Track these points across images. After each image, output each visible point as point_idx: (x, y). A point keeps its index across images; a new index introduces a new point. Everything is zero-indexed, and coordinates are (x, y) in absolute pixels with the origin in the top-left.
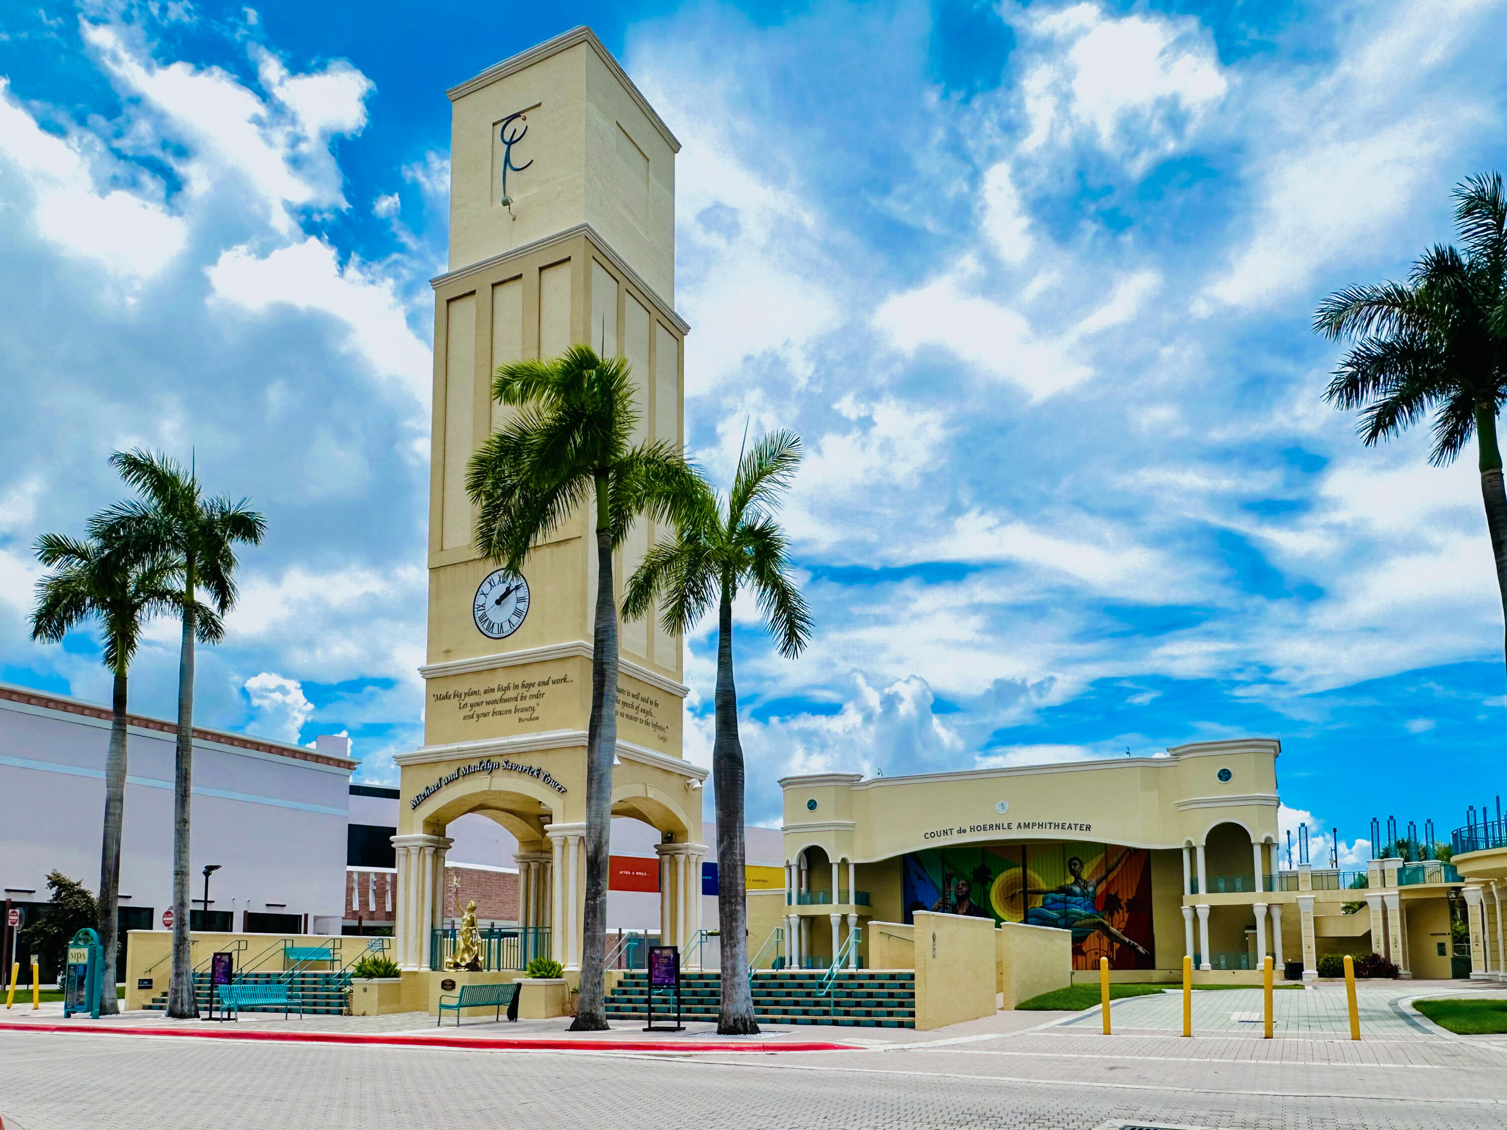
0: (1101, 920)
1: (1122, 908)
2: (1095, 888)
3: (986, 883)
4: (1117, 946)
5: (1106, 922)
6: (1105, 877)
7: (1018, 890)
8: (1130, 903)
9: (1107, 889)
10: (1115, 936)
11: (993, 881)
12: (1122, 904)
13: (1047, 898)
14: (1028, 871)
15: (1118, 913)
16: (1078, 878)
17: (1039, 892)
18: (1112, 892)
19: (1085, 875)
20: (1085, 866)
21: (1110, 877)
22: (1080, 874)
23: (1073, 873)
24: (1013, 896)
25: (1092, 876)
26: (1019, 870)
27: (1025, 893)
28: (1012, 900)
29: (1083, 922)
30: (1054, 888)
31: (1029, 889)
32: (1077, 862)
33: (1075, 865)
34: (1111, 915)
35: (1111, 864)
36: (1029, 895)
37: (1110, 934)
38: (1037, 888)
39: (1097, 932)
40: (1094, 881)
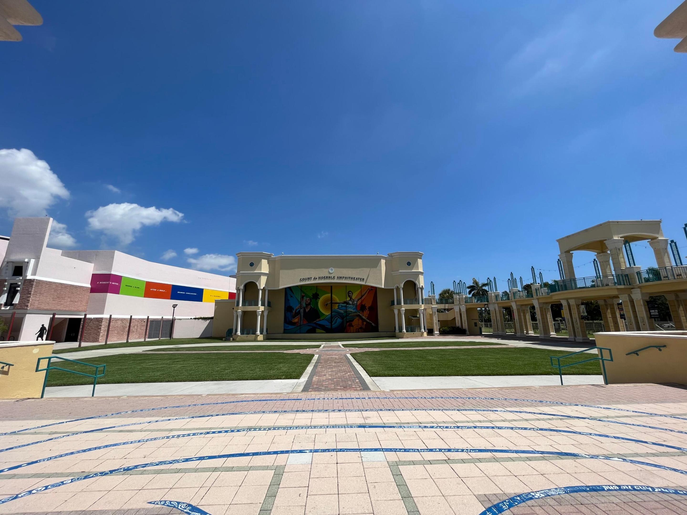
0: (359, 314)
1: (367, 309)
2: (357, 302)
3: (317, 299)
4: (365, 323)
5: (361, 315)
6: (361, 298)
7: (329, 302)
8: (370, 308)
9: (362, 302)
10: (364, 319)
11: (319, 299)
12: (367, 308)
13: (339, 305)
14: (333, 295)
15: (365, 311)
16: (351, 298)
17: (336, 303)
18: (363, 304)
19: (353, 297)
20: (354, 294)
21: (363, 298)
22: (351, 297)
23: (349, 296)
24: (327, 305)
25: (356, 297)
26: (330, 295)
27: (332, 303)
28: (326, 306)
29: (353, 314)
30: (342, 302)
31: (333, 302)
32: (351, 292)
33: (350, 293)
34: (363, 311)
35: (363, 293)
36: (333, 304)
37: (362, 319)
38: (336, 302)
39: (358, 318)
40: (356, 300)
